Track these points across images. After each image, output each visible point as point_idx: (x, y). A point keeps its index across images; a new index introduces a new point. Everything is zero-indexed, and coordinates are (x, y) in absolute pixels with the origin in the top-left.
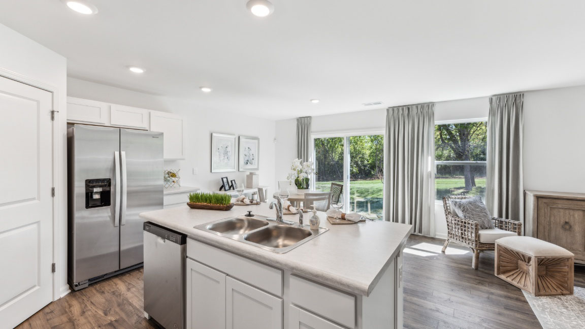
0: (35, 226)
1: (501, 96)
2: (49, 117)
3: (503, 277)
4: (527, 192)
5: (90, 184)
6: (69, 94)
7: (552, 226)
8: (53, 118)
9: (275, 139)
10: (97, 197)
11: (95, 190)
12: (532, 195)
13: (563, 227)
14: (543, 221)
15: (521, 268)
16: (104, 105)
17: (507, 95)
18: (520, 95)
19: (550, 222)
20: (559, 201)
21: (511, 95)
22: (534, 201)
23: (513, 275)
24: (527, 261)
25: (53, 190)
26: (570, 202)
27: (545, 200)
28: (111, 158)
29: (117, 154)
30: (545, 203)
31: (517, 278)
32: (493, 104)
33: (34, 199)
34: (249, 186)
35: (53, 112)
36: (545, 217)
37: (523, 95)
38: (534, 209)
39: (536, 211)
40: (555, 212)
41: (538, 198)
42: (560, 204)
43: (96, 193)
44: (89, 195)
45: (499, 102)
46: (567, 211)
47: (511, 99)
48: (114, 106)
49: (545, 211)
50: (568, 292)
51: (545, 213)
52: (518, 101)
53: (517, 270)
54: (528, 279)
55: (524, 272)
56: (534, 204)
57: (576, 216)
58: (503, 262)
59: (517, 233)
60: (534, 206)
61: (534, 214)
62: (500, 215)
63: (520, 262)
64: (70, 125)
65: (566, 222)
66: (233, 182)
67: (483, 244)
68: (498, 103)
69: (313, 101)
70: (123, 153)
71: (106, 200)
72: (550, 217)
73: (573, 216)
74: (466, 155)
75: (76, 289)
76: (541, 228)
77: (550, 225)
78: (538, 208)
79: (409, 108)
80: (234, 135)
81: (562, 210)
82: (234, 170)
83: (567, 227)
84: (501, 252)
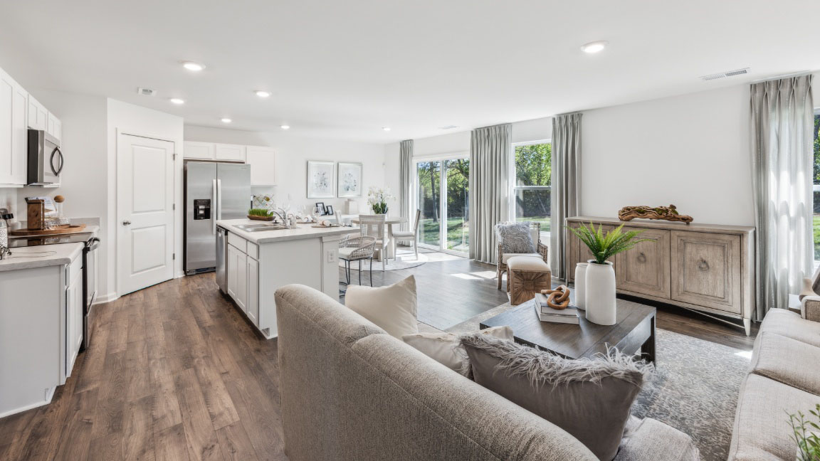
0: (163, 227)
1: (562, 116)
2: (172, 157)
5: (196, 202)
6: (185, 139)
8: (174, 159)
9: (384, 164)
10: (201, 212)
11: (201, 207)
16: (211, 145)
17: (566, 115)
21: (570, 115)
25: (174, 205)
28: (211, 185)
29: (215, 181)
32: (556, 124)
33: (162, 210)
34: (346, 212)
35: (174, 155)
43: (202, 209)
44: (196, 210)
45: (560, 122)
47: (569, 119)
48: (218, 145)
51: (575, 238)
52: (575, 122)
64: (185, 161)
66: (329, 208)
68: (559, 124)
69: (385, 129)
70: (219, 181)
71: (207, 215)
75: (188, 274)
79: (488, 129)
80: (332, 162)
82: (332, 196)
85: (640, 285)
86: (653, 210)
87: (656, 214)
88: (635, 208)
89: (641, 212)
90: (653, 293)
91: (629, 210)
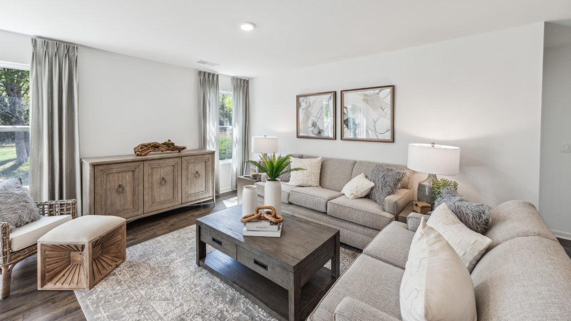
1: (50, 42)
3: (50, 286)
4: (83, 160)
7: (108, 193)
12: (88, 163)
13: (117, 191)
14: (100, 191)
15: (74, 261)
17: (58, 43)
18: (74, 47)
19: (106, 190)
20: (113, 166)
21: (62, 44)
22: (90, 171)
23: (64, 275)
24: (80, 249)
26: (123, 165)
27: (101, 168)
30: (101, 170)
31: (68, 278)
32: (38, 47)
36: (102, 186)
37: (77, 47)
38: (90, 180)
39: (92, 180)
40: (111, 176)
41: (94, 166)
42: (115, 168)
45: (47, 48)
46: (120, 175)
47: (62, 49)
49: (101, 178)
50: (121, 261)
51: (101, 181)
52: (71, 54)
53: (70, 266)
54: (82, 271)
55: (78, 264)
56: (90, 174)
57: (127, 177)
58: (49, 265)
59: (70, 216)
60: (91, 176)
61: (90, 185)
62: (52, 196)
63: (73, 254)
65: (120, 186)
67: (19, 251)
68: (45, 49)
72: (106, 184)
73: (125, 178)
74: (17, 118)
76: (98, 198)
77: (106, 193)
78: (94, 177)
81: (116, 175)
83: (121, 190)
84: (47, 253)
85: (162, 203)
86: (163, 144)
87: (166, 147)
88: (150, 144)
89: (155, 147)
90: (171, 205)
91: (147, 146)
